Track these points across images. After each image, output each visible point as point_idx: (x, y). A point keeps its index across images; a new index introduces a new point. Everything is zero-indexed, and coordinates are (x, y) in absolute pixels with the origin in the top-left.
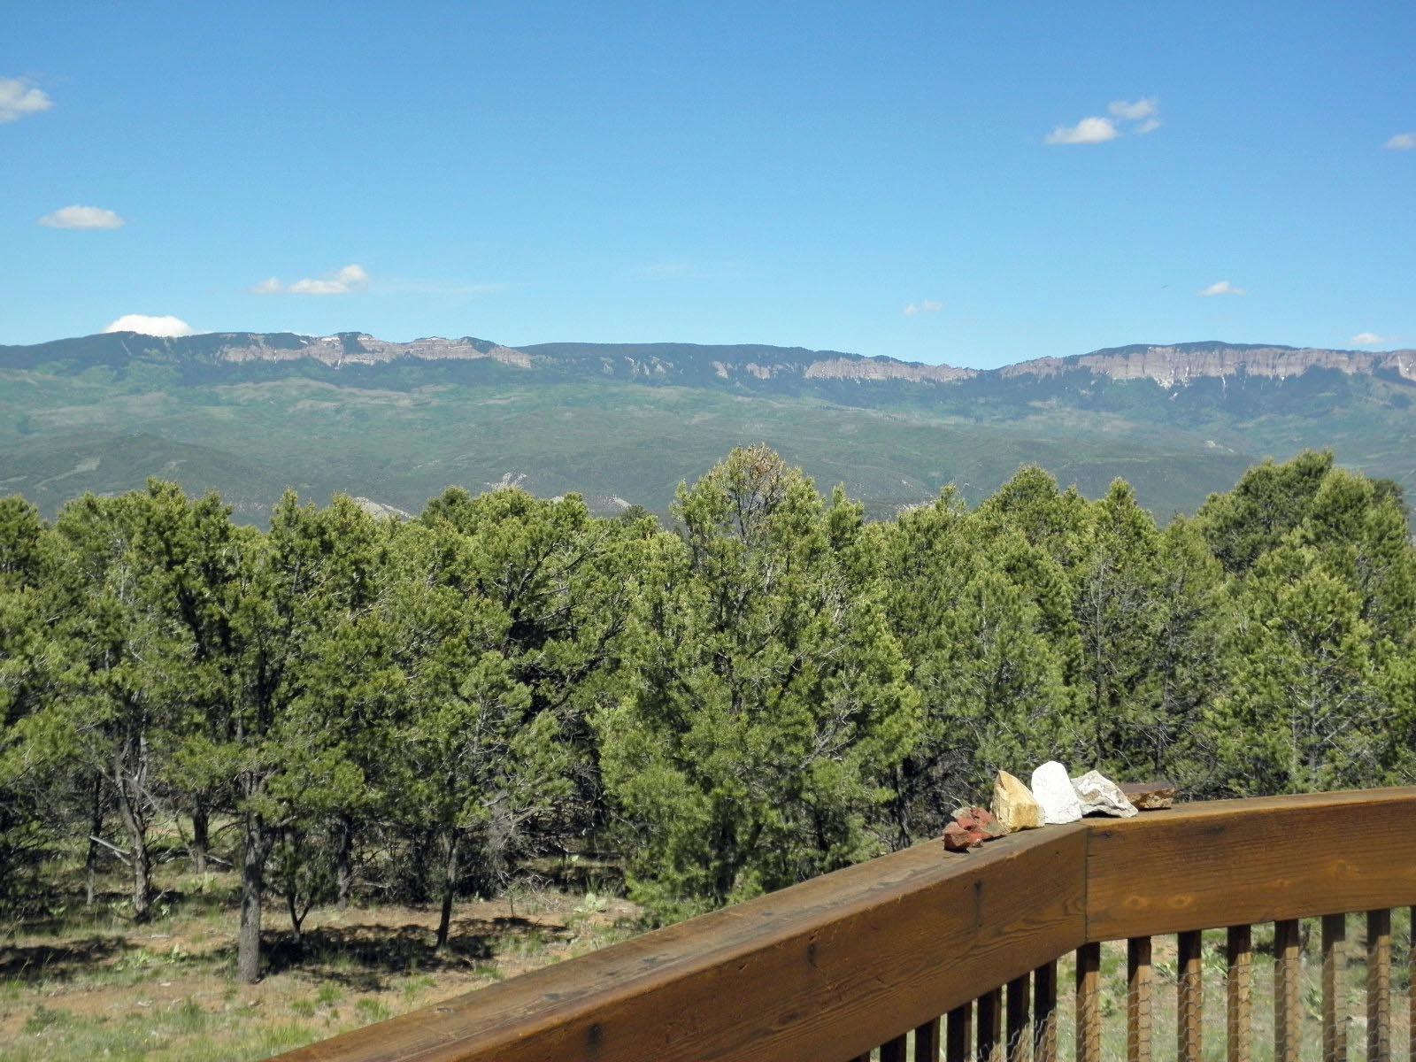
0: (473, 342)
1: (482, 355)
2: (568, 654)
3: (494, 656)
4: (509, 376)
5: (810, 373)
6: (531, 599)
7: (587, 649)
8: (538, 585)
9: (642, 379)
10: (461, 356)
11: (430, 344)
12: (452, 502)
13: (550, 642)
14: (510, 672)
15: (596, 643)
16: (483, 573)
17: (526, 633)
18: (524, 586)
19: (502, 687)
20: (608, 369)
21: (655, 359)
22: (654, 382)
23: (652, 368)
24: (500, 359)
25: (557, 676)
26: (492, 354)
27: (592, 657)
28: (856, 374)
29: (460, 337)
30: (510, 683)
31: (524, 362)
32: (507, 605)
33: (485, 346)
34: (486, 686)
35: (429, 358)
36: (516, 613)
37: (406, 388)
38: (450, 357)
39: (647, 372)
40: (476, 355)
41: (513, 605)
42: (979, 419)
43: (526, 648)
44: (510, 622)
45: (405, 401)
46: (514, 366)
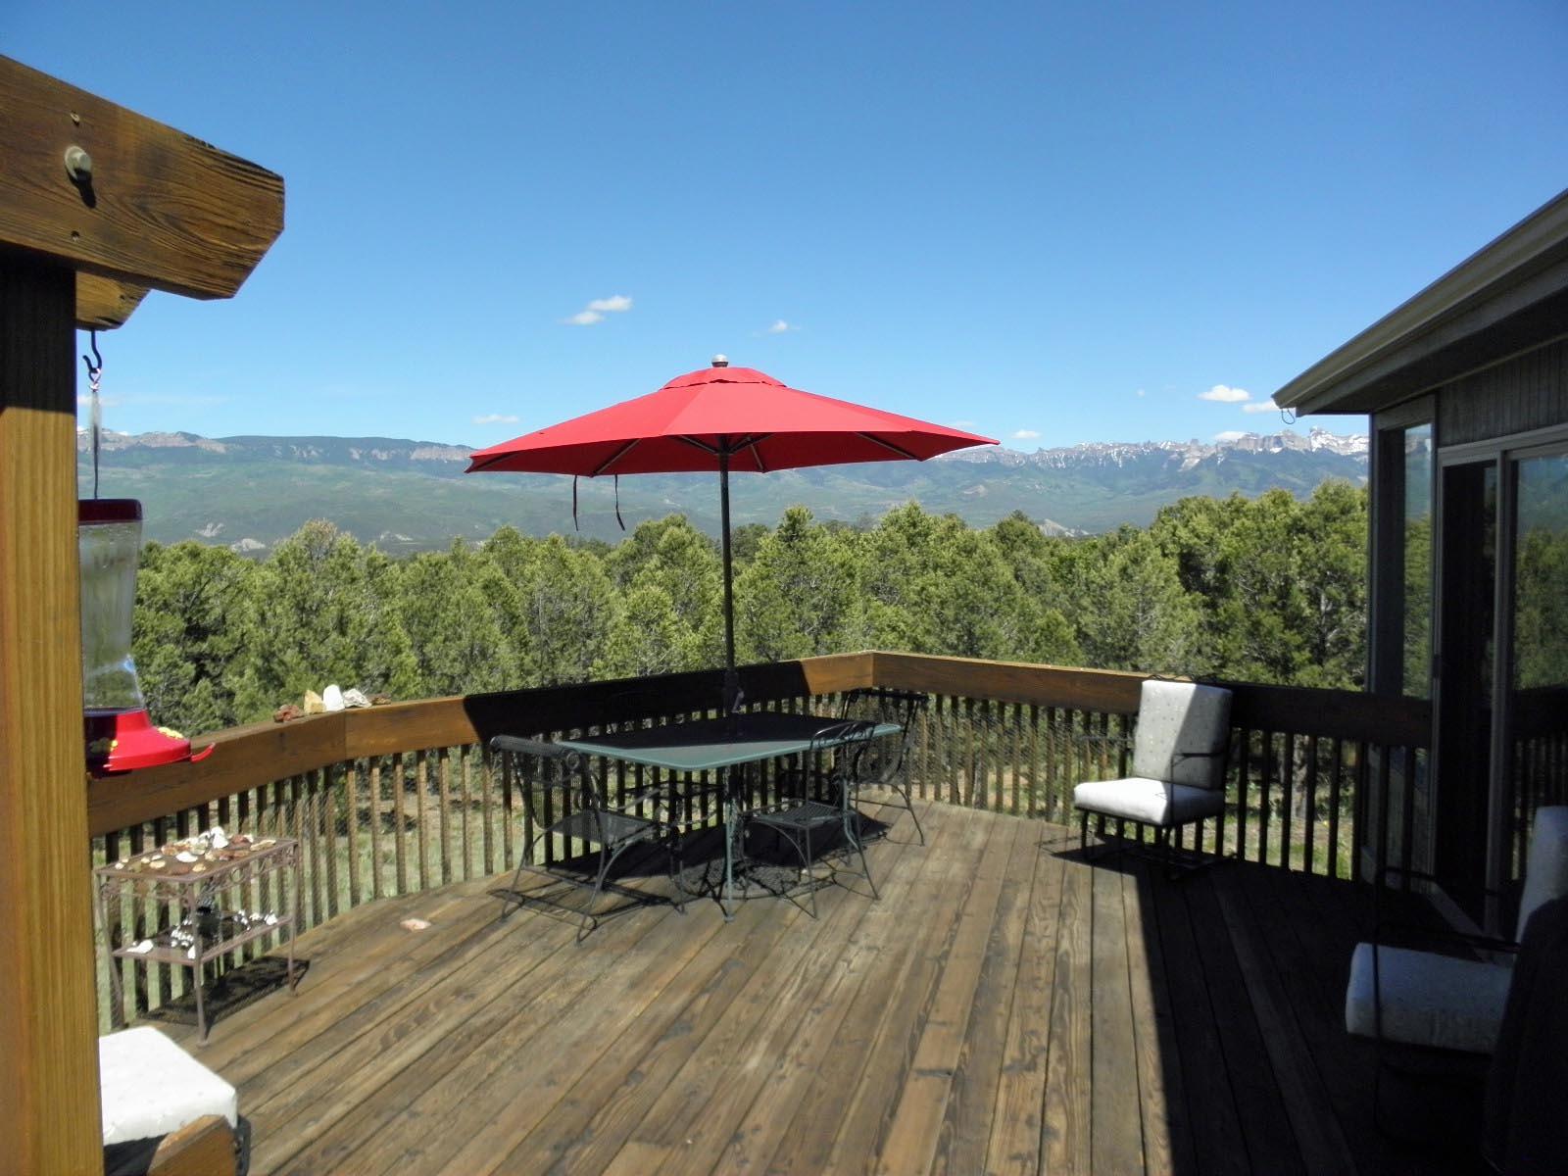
0: (185, 435)
1: (190, 444)
2: (221, 644)
3: (170, 647)
4: (211, 458)
5: (414, 456)
6: (199, 611)
7: (233, 641)
8: (202, 603)
9: (302, 460)
10: (176, 444)
11: (155, 437)
12: (150, 550)
13: (211, 637)
14: (180, 656)
15: (238, 637)
16: (167, 596)
17: (196, 632)
18: (193, 604)
19: (176, 666)
20: (278, 453)
21: (310, 447)
22: (309, 462)
23: (309, 452)
24: (203, 446)
25: (215, 659)
26: (198, 442)
27: (236, 646)
28: (445, 457)
29: (175, 431)
30: (180, 663)
31: (221, 449)
32: (183, 615)
33: (193, 438)
34: (165, 665)
35: (154, 446)
36: (189, 620)
37: (137, 466)
38: (170, 445)
39: (305, 455)
40: (188, 444)
41: (187, 616)
42: (524, 485)
43: (195, 642)
44: (186, 625)
45: (136, 475)
46: (214, 451)
